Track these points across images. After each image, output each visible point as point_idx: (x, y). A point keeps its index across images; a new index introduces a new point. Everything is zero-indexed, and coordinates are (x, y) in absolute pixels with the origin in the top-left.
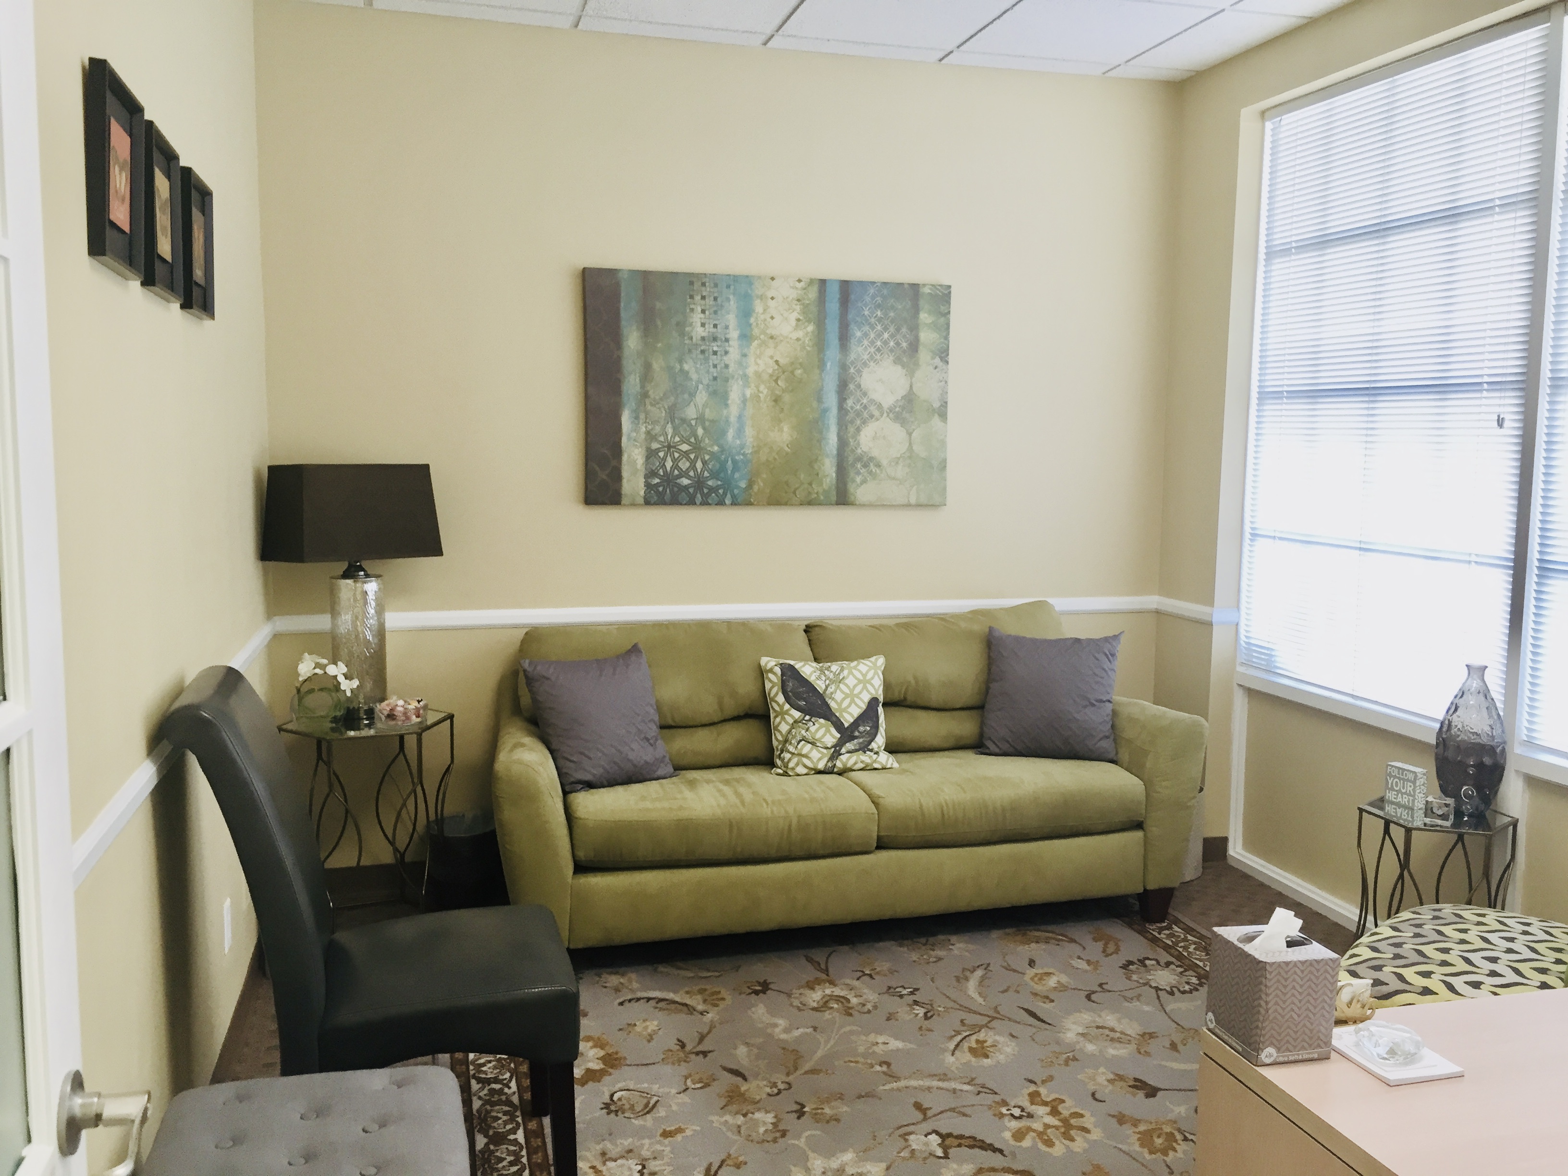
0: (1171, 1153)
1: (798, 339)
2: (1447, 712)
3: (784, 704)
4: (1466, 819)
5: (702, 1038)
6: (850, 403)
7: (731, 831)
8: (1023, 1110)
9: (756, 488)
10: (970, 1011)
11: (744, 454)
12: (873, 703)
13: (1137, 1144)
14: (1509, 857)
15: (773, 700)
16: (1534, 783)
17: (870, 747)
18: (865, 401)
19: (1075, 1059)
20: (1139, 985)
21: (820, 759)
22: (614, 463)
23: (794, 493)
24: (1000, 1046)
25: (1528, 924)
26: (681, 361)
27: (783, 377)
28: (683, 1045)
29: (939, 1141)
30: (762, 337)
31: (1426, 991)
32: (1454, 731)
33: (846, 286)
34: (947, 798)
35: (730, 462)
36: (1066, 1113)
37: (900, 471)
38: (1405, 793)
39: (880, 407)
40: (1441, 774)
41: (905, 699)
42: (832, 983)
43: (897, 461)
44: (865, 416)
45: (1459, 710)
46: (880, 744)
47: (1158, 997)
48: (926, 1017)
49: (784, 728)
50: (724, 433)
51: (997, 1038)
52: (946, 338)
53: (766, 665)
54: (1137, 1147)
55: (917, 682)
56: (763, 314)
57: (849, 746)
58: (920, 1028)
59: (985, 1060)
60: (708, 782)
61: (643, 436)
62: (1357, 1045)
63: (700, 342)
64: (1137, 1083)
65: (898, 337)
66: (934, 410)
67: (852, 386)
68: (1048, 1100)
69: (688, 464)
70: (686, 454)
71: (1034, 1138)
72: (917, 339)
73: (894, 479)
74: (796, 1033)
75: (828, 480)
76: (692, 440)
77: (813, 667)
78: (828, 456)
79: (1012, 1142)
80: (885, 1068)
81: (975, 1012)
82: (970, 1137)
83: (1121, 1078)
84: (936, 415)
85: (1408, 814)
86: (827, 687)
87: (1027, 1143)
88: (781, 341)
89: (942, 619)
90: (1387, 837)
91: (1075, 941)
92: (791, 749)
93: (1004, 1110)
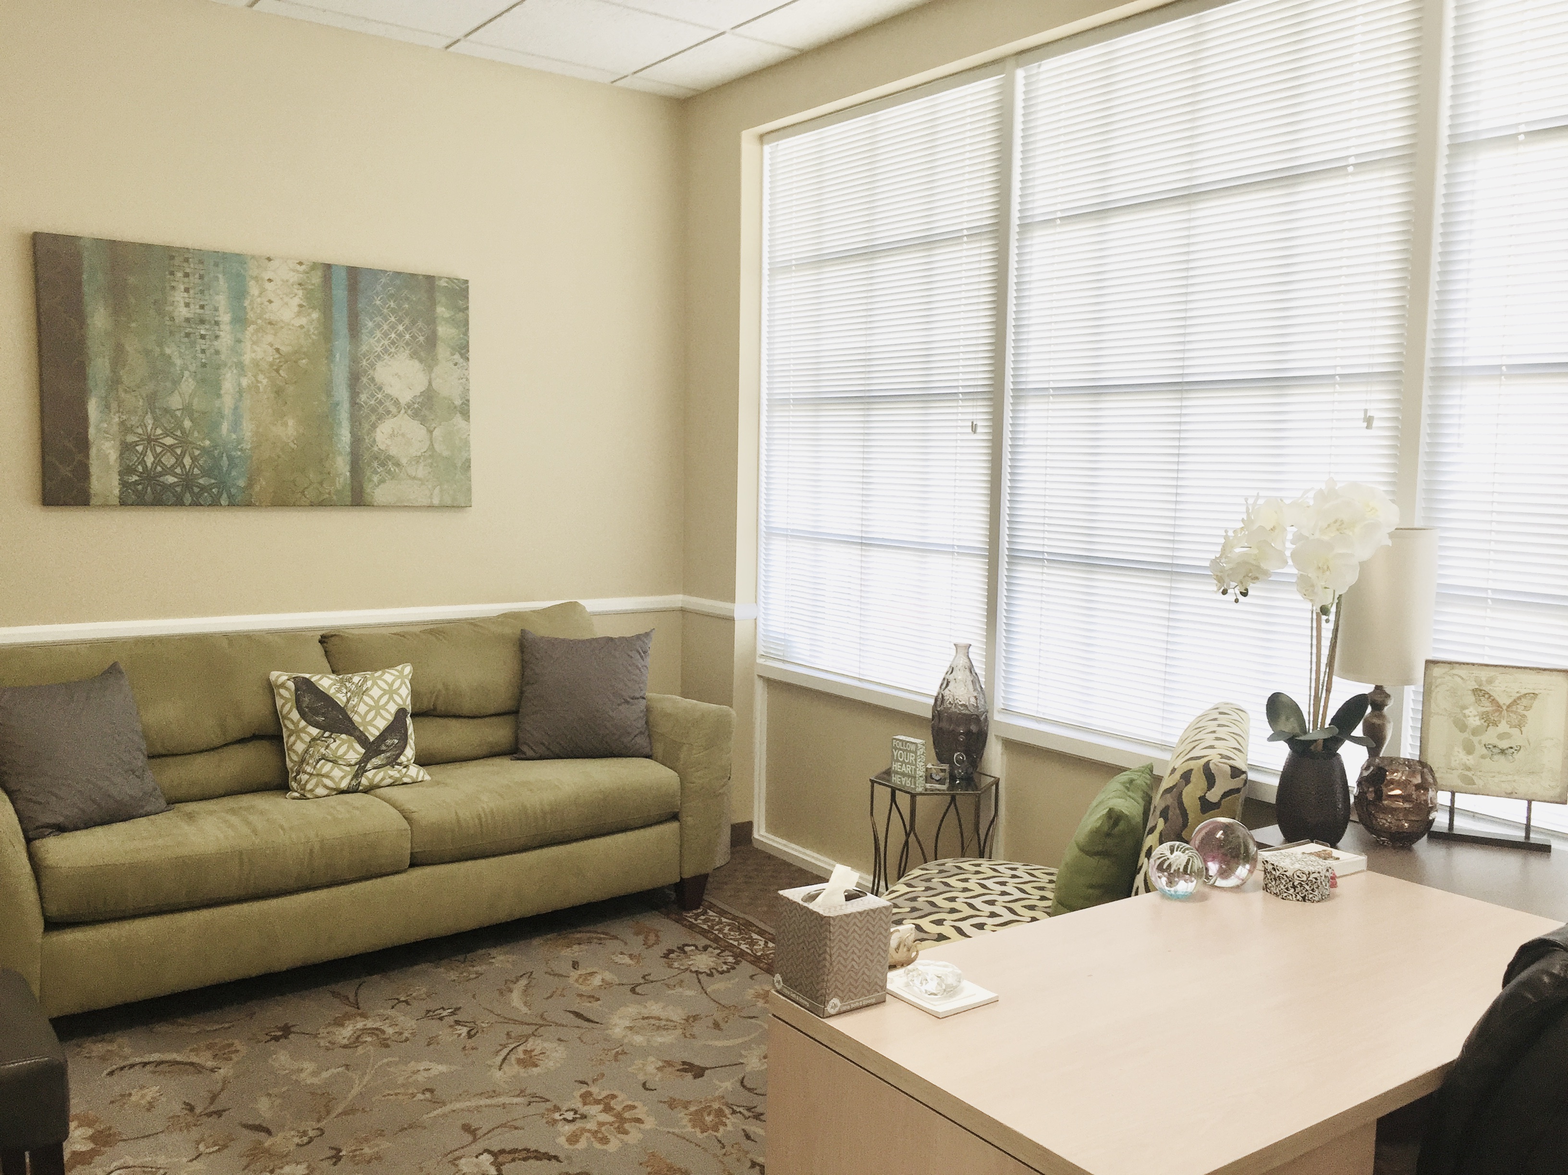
0: (721, 1129)
1: (302, 327)
2: (941, 687)
3: (299, 722)
4: (958, 782)
5: (214, 1098)
6: (363, 397)
7: (241, 864)
8: (576, 1113)
9: (257, 488)
10: (515, 1022)
11: (241, 450)
12: (401, 713)
13: (689, 1125)
14: (993, 813)
15: (285, 717)
16: (1010, 745)
17: (399, 761)
18: (380, 396)
19: (624, 1053)
20: (679, 972)
21: (343, 778)
22: (79, 457)
23: (303, 492)
24: (548, 1053)
25: (1015, 869)
26: (160, 345)
27: (285, 367)
28: (191, 1108)
29: (492, 1159)
30: (259, 321)
31: (941, 938)
32: (947, 704)
33: (353, 273)
34: (485, 806)
35: (225, 458)
36: (619, 1108)
37: (421, 471)
38: (908, 763)
39: (396, 403)
40: (937, 744)
41: (435, 709)
42: (364, 1016)
43: (417, 460)
44: (381, 413)
45: (950, 684)
46: (410, 757)
47: (699, 982)
48: (470, 1036)
49: (300, 747)
50: (216, 426)
51: (546, 1045)
52: (466, 333)
53: (276, 680)
54: (690, 1129)
55: (447, 689)
56: (259, 296)
57: (376, 761)
58: (464, 1048)
59: (534, 1069)
60: (211, 813)
61: (115, 428)
62: (907, 985)
63: (185, 324)
64: (685, 1066)
65: (414, 330)
66: (455, 407)
67: (365, 380)
68: (600, 1098)
69: (173, 461)
70: (171, 448)
71: (588, 1139)
72: (434, 332)
73: (414, 478)
74: (325, 1075)
75: (342, 480)
76: (179, 433)
77: (332, 679)
78: (340, 454)
79: (567, 1146)
80: (428, 1095)
81: (522, 1023)
82: (524, 1150)
83: (669, 1064)
84: (458, 415)
85: (911, 781)
86: (348, 701)
87: (582, 1144)
88: (282, 327)
89: (473, 623)
90: (894, 806)
91: (617, 938)
92: (309, 769)
93: (557, 1116)
